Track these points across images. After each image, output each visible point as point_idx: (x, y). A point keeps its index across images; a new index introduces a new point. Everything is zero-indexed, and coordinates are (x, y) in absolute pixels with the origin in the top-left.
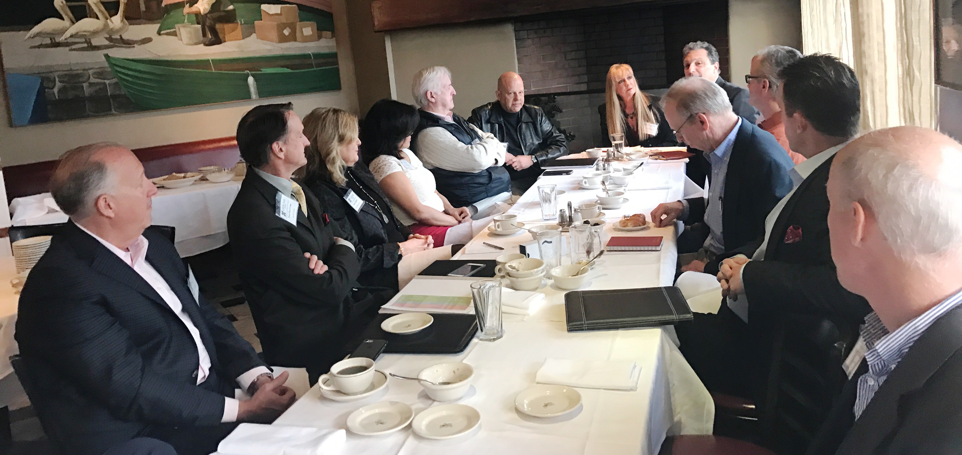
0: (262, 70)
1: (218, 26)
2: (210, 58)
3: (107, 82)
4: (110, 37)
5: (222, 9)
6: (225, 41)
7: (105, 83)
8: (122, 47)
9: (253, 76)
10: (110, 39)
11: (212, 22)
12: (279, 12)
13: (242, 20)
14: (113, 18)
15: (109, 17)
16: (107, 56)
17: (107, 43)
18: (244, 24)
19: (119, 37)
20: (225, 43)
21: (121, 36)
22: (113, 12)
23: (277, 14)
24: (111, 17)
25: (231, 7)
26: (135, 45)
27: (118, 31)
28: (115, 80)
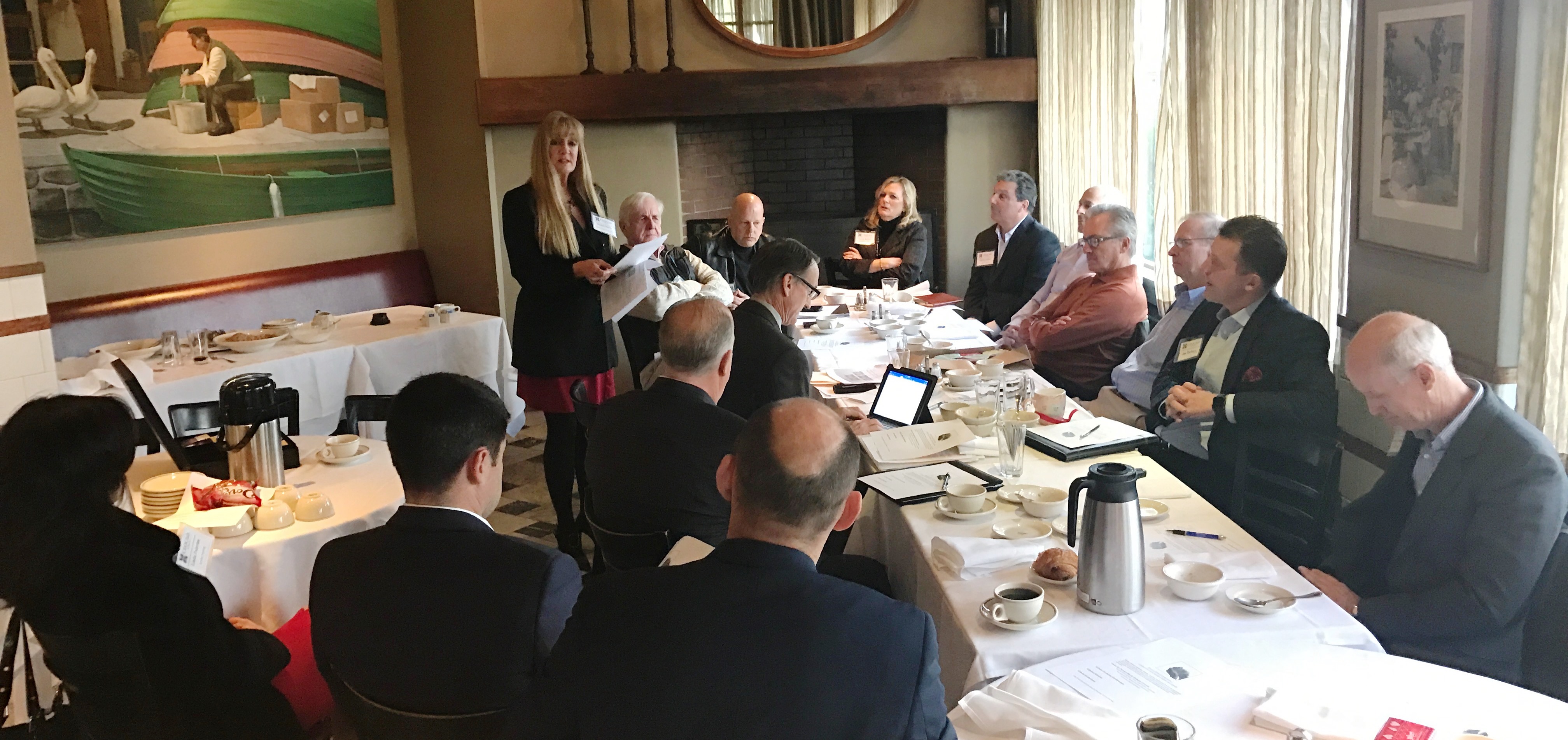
0: (289, 173)
2: (218, 154)
3: (65, 188)
4: (71, 116)
5: (235, 79)
7: (62, 190)
8: (90, 133)
9: (277, 182)
10: (71, 120)
11: (221, 100)
12: (314, 87)
14: (76, 87)
15: (68, 85)
16: (65, 148)
18: (267, 103)
21: (86, 116)
22: (75, 77)
23: (311, 90)
24: (72, 84)
25: (248, 77)
26: (108, 131)
27: (81, 108)
28: (77, 186)
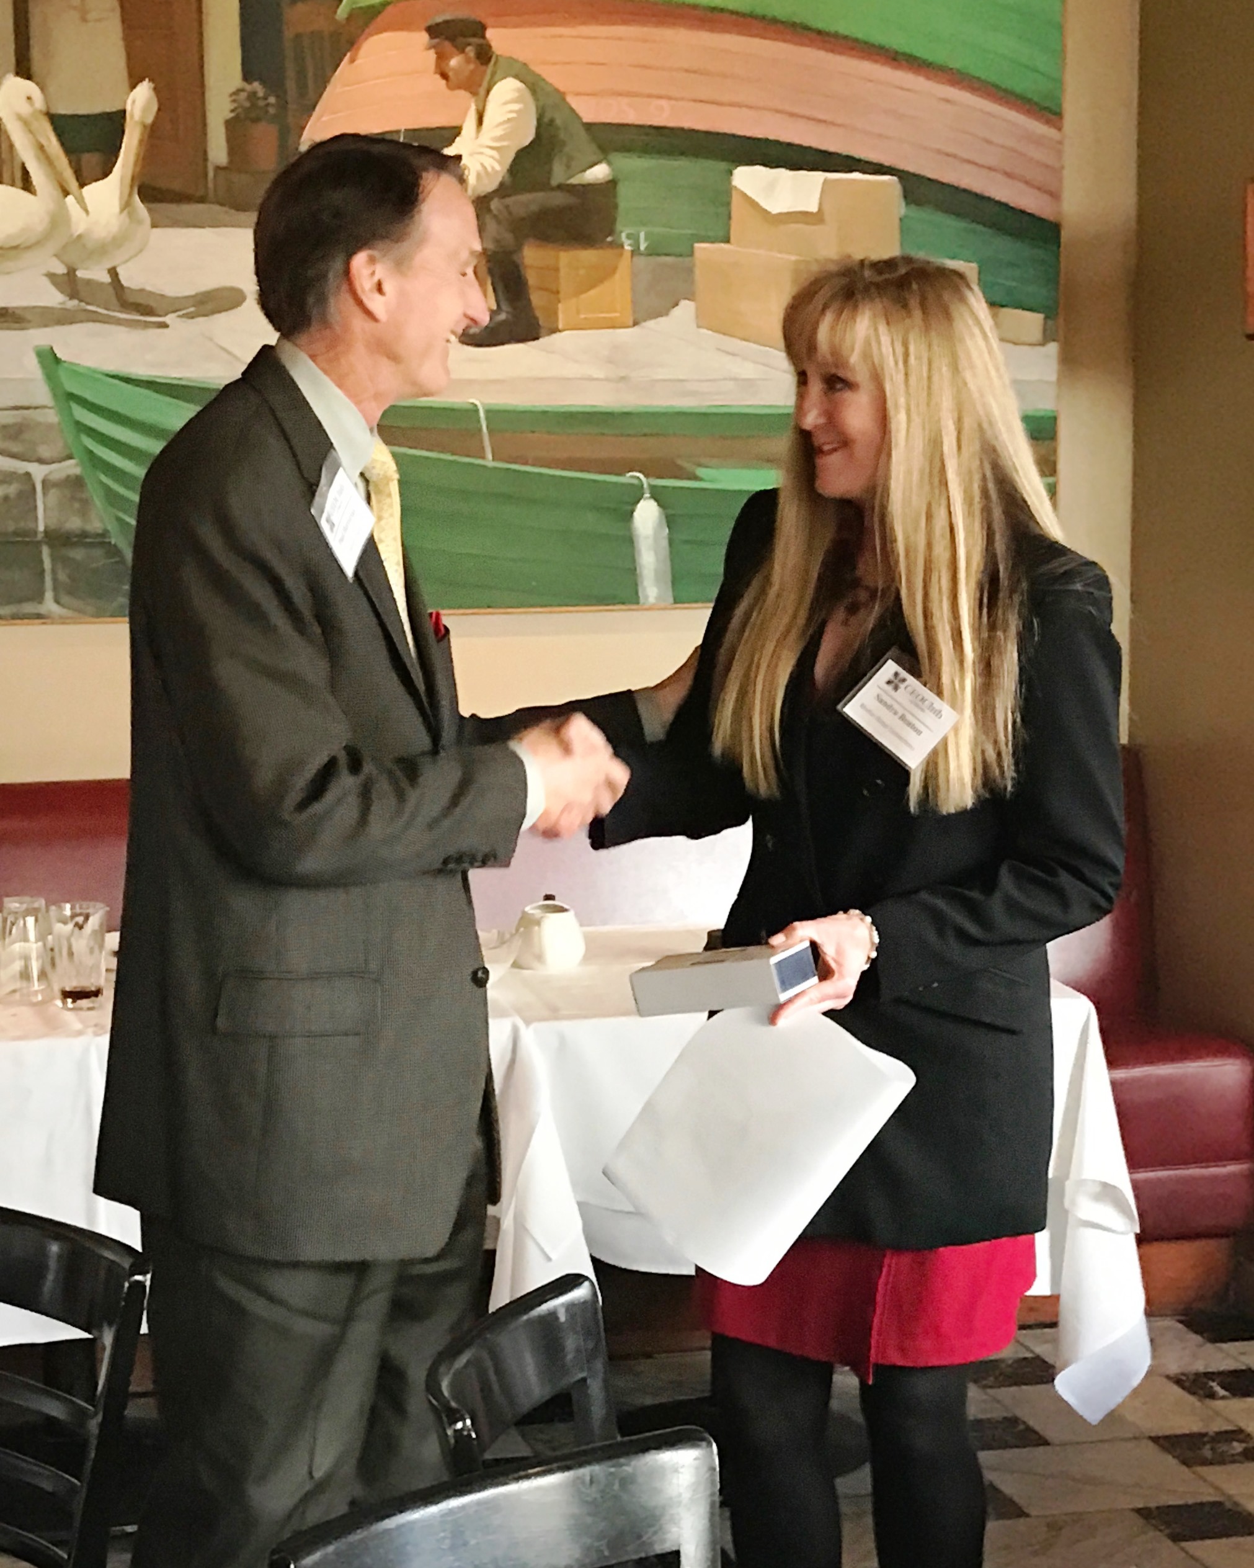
0: (701, 472)
1: (532, 256)
2: (480, 400)
3: (38, 472)
4: (71, 272)
5: (559, 175)
6: (555, 330)
7: (28, 475)
9: (657, 495)
10: (69, 283)
11: (508, 238)
12: (814, 208)
13: (642, 235)
14: (93, 191)
15: (73, 184)
16: (50, 360)
17: (54, 298)
18: (652, 252)
19: (106, 279)
20: (556, 337)
21: (113, 272)
22: (91, 160)
23: (803, 217)
24: (82, 185)
25: (599, 172)
26: (168, 319)
27: (102, 249)
28: (71, 468)
